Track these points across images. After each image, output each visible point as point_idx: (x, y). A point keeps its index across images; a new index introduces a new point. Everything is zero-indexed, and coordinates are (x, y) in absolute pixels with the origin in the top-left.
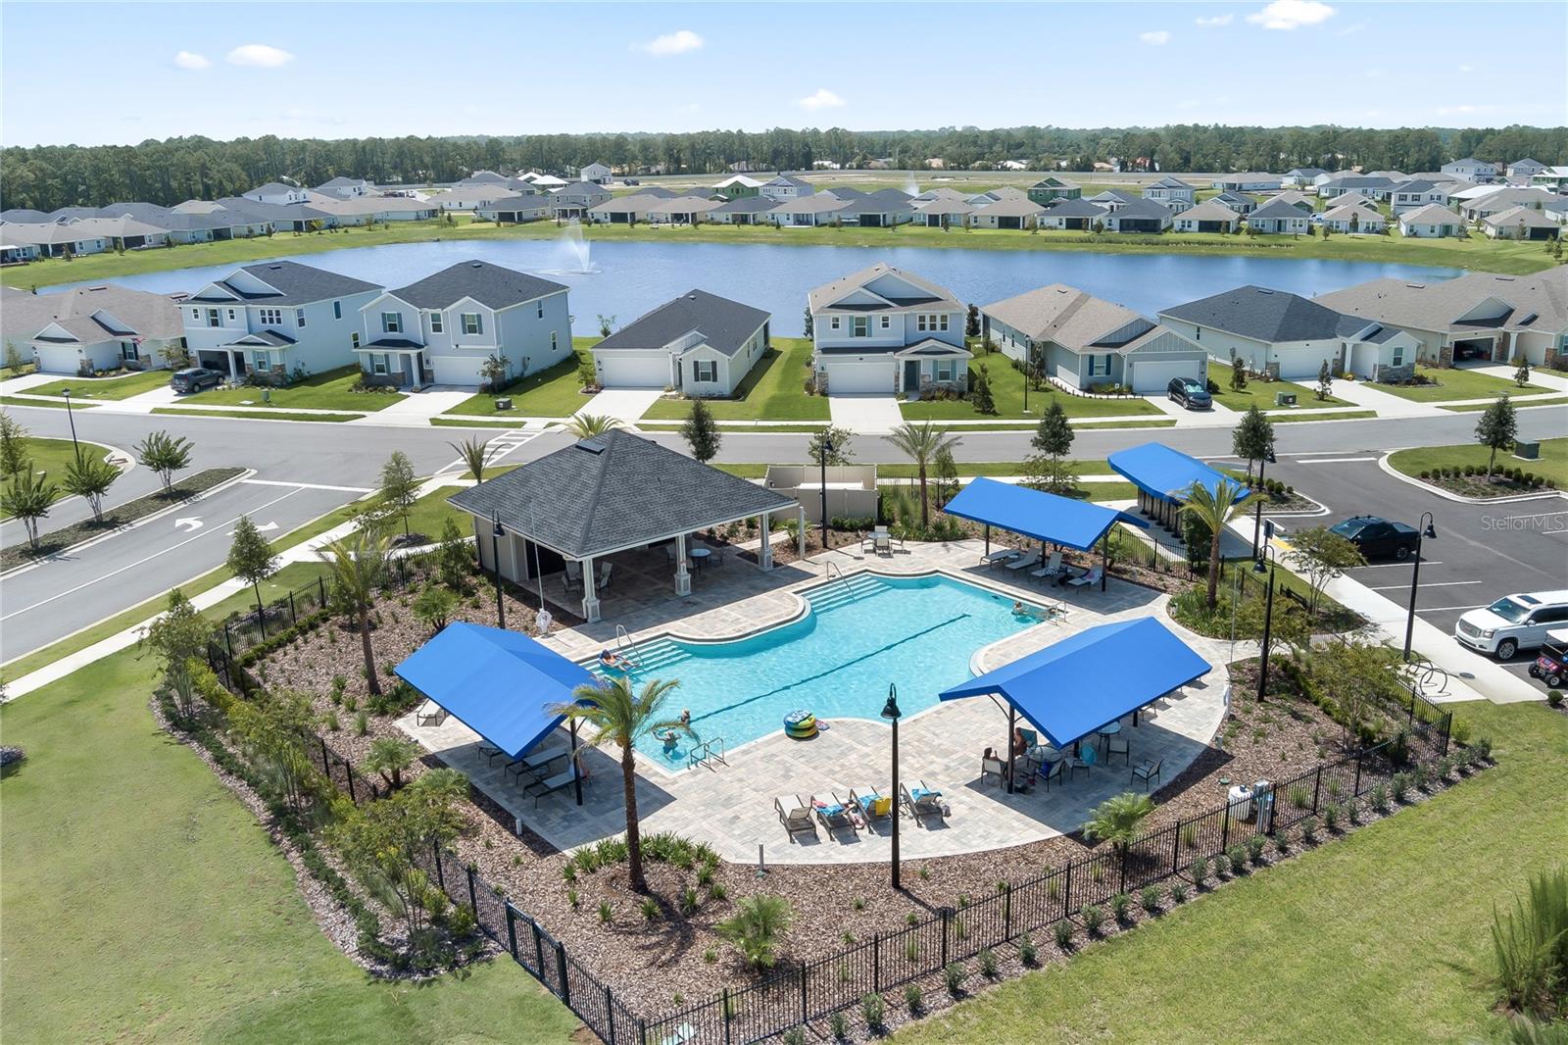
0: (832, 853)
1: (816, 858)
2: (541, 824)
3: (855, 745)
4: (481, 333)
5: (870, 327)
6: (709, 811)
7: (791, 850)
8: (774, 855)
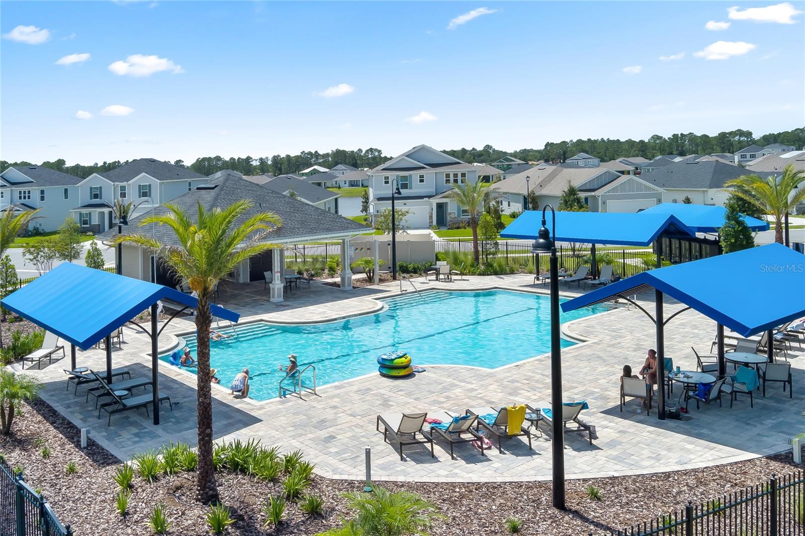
0: (456, 471)
1: (438, 476)
2: (109, 438)
3: (458, 383)
4: (150, 196)
5: (411, 182)
6: (299, 431)
7: (403, 467)
8: (382, 472)
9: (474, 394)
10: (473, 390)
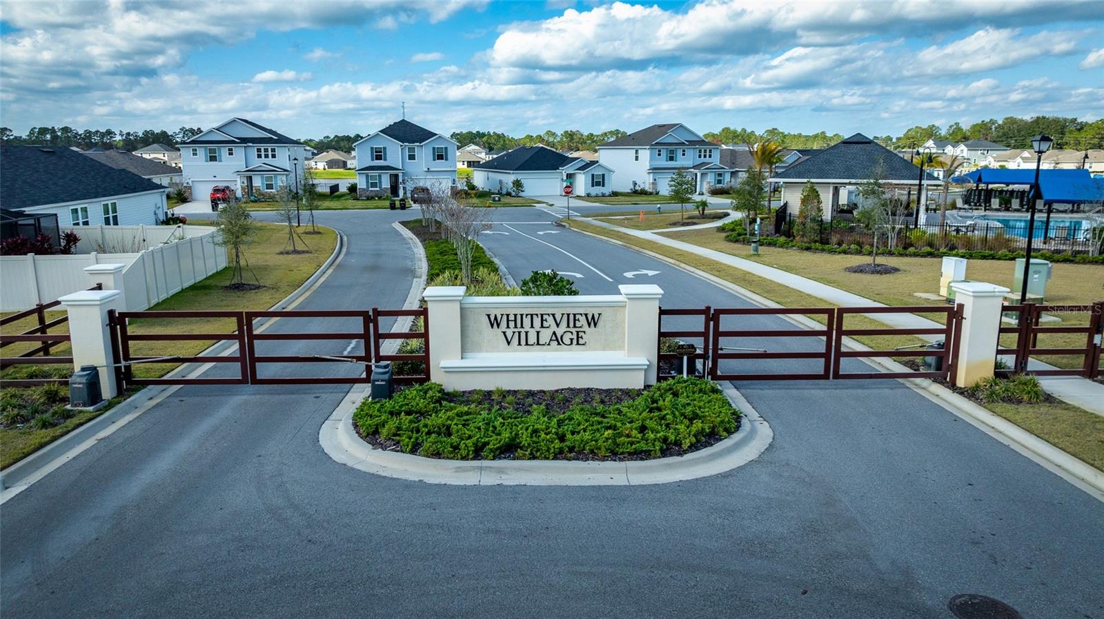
4: (447, 159)
5: (676, 155)
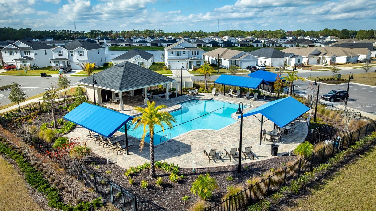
3: (209, 135)
4: (84, 56)
5: (180, 54)
9: (214, 139)
10: (213, 138)
